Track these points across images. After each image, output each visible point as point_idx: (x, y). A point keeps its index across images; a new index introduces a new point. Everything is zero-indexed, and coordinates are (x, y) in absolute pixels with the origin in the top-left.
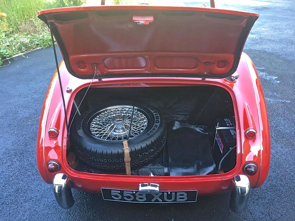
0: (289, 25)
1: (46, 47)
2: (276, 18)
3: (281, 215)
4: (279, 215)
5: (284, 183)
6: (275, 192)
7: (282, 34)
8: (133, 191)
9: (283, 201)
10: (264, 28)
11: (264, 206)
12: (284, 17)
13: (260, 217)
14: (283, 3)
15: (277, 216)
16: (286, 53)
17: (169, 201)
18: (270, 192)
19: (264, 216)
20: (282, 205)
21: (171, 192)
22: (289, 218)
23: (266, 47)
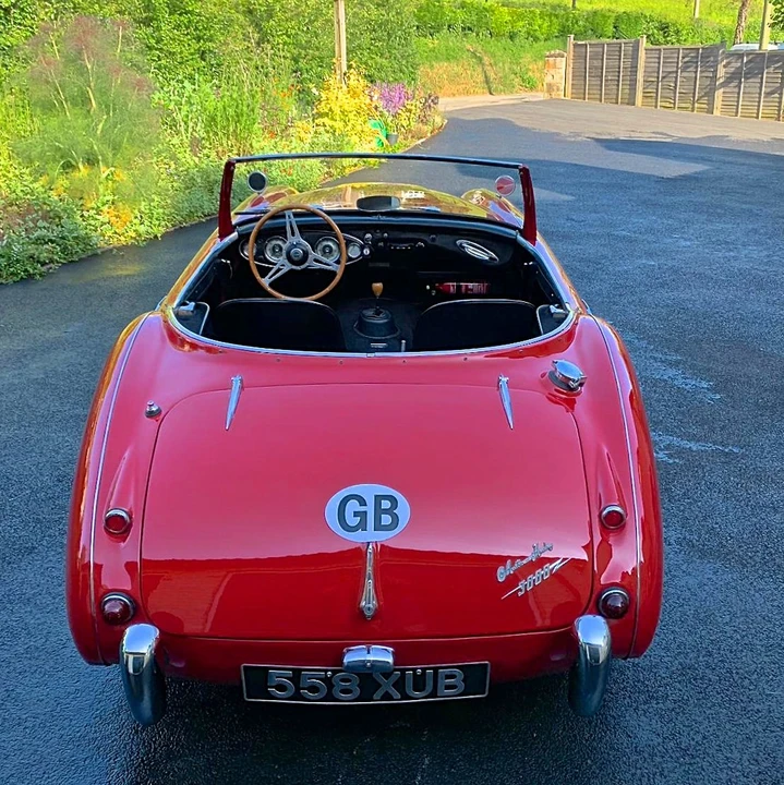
0: (755, 231)
1: (15, 278)
2: (719, 211)
3: (704, 738)
4: (699, 738)
5: (716, 661)
6: (690, 682)
7: (735, 258)
8: (326, 671)
9: (709, 705)
10: (685, 240)
11: (662, 717)
12: (744, 206)
13: (651, 743)
14: (743, 164)
15: (693, 739)
16: (741, 314)
17: (419, 698)
18: (680, 682)
19: (660, 740)
20: (708, 712)
21: (424, 670)
22: (723, 742)
23: (687, 296)
